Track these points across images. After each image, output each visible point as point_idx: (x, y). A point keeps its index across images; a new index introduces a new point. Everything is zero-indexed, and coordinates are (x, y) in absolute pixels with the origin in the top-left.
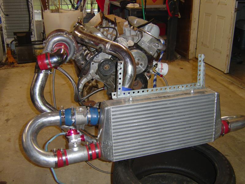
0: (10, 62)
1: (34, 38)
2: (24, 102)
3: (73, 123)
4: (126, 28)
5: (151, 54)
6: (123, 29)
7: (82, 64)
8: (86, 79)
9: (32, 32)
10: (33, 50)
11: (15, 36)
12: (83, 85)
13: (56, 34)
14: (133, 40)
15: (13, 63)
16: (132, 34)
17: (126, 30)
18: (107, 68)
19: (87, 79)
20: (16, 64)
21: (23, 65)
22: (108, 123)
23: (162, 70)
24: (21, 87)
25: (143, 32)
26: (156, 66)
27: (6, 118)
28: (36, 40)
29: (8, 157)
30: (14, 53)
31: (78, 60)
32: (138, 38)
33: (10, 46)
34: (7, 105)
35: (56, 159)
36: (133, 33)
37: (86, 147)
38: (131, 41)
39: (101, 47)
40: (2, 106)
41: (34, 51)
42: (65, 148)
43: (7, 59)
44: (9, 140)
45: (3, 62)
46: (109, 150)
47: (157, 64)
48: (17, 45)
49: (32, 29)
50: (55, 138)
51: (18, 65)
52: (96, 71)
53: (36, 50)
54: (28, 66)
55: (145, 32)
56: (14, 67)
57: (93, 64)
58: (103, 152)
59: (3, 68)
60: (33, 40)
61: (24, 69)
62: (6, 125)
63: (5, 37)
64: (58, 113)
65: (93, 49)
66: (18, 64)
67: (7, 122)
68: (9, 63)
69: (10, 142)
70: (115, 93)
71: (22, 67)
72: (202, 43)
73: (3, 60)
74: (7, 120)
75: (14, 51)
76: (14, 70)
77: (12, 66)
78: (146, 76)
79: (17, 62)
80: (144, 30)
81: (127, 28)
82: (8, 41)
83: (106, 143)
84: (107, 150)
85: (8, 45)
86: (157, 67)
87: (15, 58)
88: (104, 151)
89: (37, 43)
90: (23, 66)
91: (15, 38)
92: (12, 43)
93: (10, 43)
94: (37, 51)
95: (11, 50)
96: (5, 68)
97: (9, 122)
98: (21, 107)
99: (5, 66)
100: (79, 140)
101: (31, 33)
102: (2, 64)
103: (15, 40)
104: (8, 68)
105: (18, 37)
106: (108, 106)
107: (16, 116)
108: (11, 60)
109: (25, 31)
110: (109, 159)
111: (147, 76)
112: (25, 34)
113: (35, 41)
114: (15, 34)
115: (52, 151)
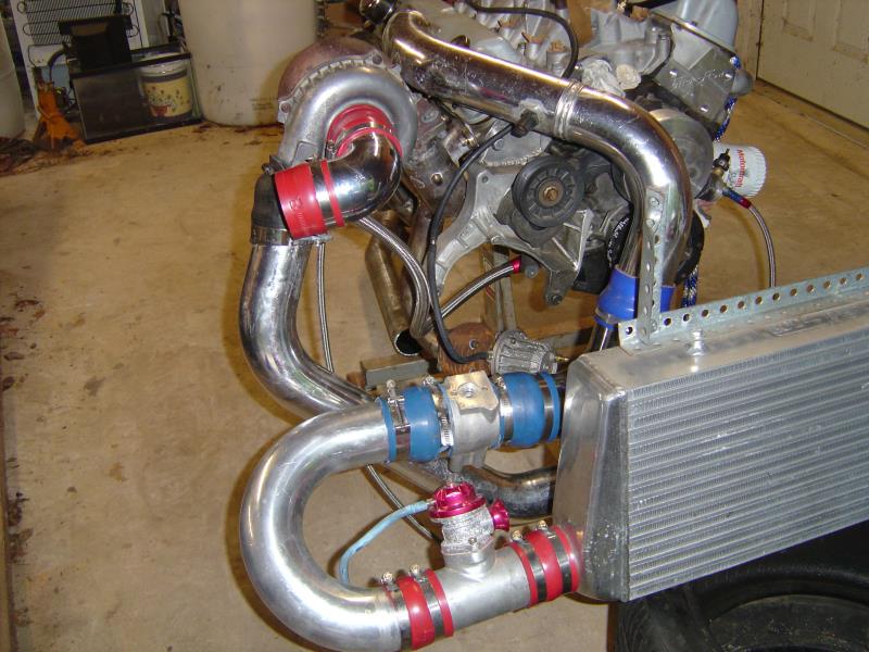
0: (56, 140)
1: (139, 39)
2: (142, 301)
3: (443, 449)
4: (600, 13)
5: (707, 116)
6: (589, 18)
7: (439, 183)
8: (455, 243)
9: (128, 18)
10: (137, 86)
11: (67, 39)
12: (445, 269)
13: (333, 66)
14: (634, 61)
15: (67, 142)
16: (624, 38)
17: (600, 20)
18: (554, 196)
19: (461, 242)
20: (82, 146)
21: (109, 145)
22: (617, 457)
23: (745, 178)
24: (117, 241)
25: (673, 26)
26: (723, 163)
27: (86, 378)
28: (146, 44)
29: (128, 546)
30: (64, 99)
31: (420, 164)
32: (654, 51)
33: (45, 75)
34: (80, 321)
35: (401, 616)
36: (632, 30)
37: (518, 553)
38: (630, 69)
39: (533, 113)
40: (61, 325)
41: (144, 87)
42: (426, 566)
43: (42, 128)
44: (116, 472)
45: (28, 141)
46: (615, 561)
47: (725, 157)
48: (76, 70)
49: (127, 4)
50: (387, 528)
51: (87, 148)
52: (497, 207)
53: (149, 86)
54: (126, 149)
55: (680, 27)
56: (72, 157)
57: (485, 179)
58: (589, 571)
59: (32, 163)
60: (133, 45)
61: (114, 162)
62: (94, 409)
63: (25, 41)
64: (378, 413)
65: (475, 113)
66: (88, 142)
67: (93, 393)
68: (53, 143)
69: (124, 480)
70: (633, 324)
71: (107, 157)
72: (786, 22)
73: (24, 131)
74: (93, 386)
75: (64, 92)
76: (77, 170)
77: (65, 152)
78: (697, 212)
79: (81, 136)
80: (676, 20)
81: (605, 11)
82: (38, 56)
83: (607, 536)
84: (605, 562)
85: (37, 71)
86: (726, 168)
87: (69, 120)
88: (594, 568)
89: (149, 57)
90: (106, 152)
91: (64, 43)
92: (56, 63)
93: (46, 64)
94: (154, 88)
95: (54, 90)
96: (42, 166)
97: (103, 392)
98: (134, 324)
99: (40, 155)
100: (486, 528)
101: (125, 20)
102: (23, 149)
103: (66, 51)
104: (52, 161)
105: (76, 39)
106: (614, 386)
107: (122, 365)
108: (58, 130)
109: (99, 13)
110: (612, 593)
111: (702, 212)
112: (102, 28)
113: (143, 51)
114: (65, 27)
115: (374, 584)
